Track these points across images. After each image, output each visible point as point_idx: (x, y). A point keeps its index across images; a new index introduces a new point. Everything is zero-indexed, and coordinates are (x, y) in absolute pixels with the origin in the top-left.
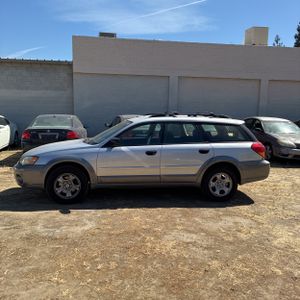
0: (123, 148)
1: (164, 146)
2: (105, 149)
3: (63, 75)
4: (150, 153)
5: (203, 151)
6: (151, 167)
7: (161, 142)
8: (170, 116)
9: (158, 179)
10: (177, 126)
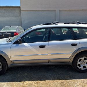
0: (26, 44)
1: (50, 42)
2: (15, 45)
3: (18, 11)
4: (42, 47)
5: (74, 45)
6: (42, 55)
7: (49, 40)
8: (54, 24)
9: (47, 61)
10: (59, 29)
